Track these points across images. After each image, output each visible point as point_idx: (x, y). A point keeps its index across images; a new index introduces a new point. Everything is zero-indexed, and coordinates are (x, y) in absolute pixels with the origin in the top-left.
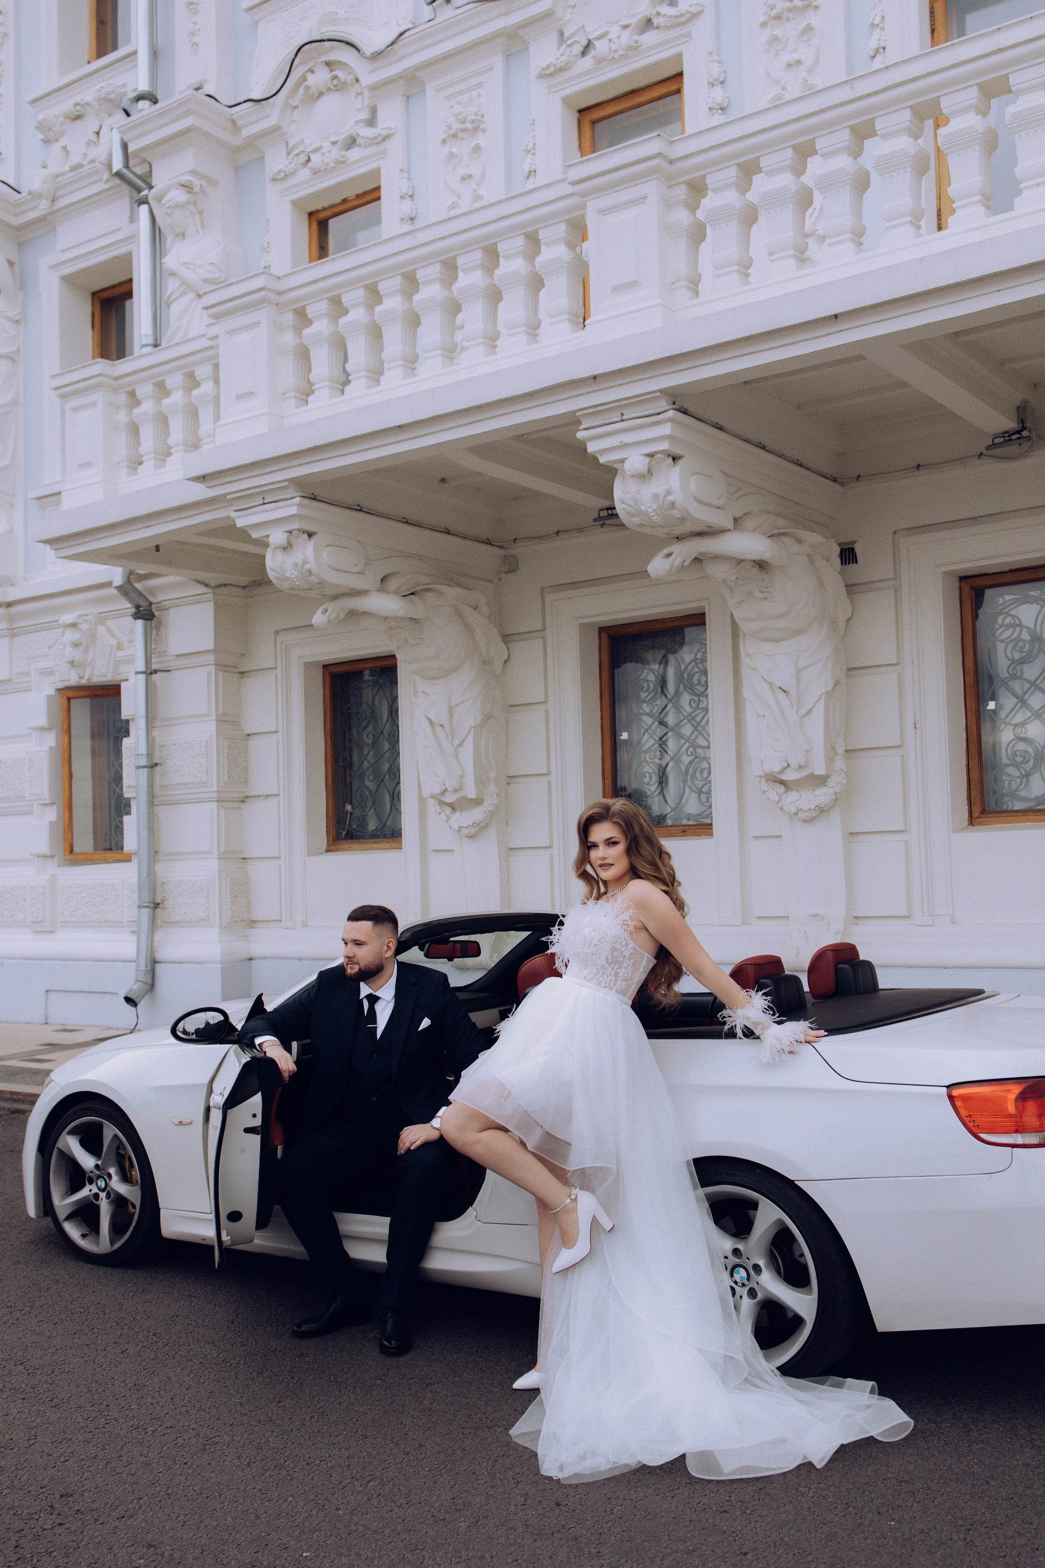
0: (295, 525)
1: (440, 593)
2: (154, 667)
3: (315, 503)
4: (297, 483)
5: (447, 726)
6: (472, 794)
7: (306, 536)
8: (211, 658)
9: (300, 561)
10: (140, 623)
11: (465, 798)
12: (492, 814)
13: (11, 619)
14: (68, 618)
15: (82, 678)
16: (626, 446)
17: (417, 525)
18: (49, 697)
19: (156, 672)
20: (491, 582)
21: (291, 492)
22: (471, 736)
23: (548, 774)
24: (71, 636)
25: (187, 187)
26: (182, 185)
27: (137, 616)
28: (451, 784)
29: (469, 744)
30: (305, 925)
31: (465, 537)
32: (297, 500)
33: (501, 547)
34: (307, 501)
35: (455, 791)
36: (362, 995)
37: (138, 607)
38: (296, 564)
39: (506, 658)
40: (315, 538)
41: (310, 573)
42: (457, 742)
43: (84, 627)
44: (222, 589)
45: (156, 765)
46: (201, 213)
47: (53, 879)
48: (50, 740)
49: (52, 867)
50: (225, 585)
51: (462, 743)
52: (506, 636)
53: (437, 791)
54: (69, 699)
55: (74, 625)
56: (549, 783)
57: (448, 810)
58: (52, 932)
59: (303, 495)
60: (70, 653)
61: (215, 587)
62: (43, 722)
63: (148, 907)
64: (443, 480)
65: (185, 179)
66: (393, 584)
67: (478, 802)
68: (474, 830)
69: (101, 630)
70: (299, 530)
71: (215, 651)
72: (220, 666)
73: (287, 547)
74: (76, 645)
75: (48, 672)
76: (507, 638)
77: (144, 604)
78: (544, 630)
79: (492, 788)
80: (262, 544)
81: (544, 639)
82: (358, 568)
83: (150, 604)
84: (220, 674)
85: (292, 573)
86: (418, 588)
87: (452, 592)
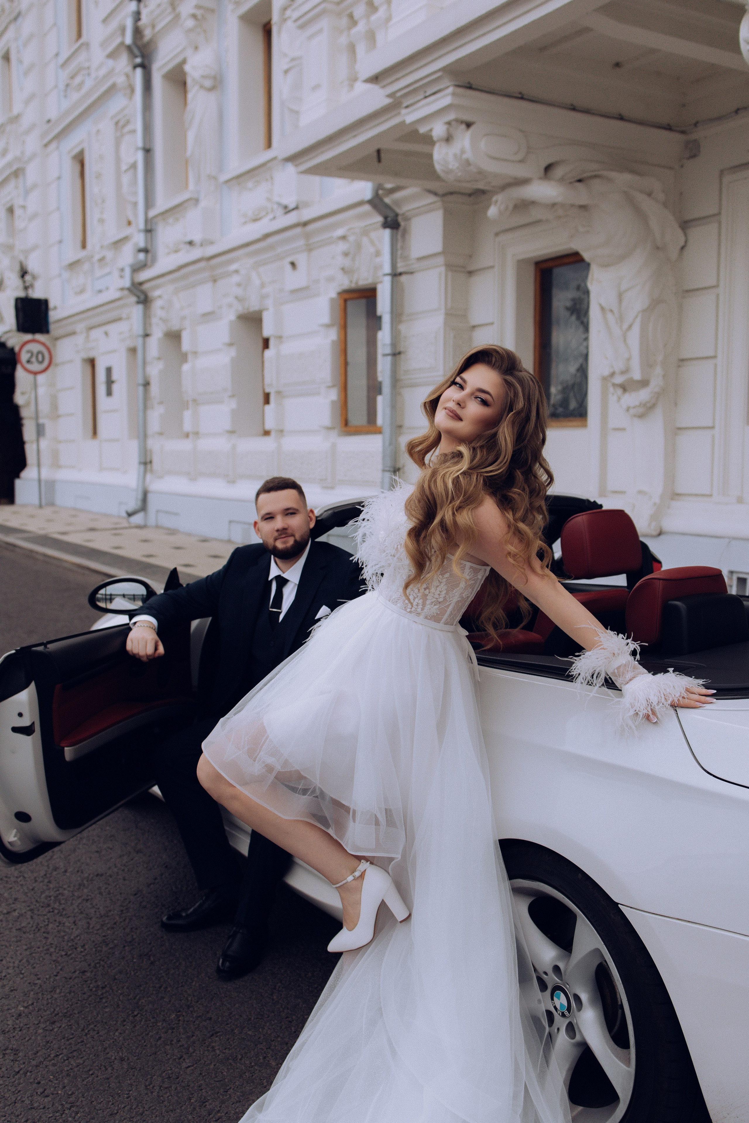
0: (451, 116)
1: (609, 180)
2: (400, 270)
3: (469, 92)
4: (450, 71)
5: (616, 310)
6: (637, 375)
7: (463, 126)
8: (441, 260)
9: (458, 152)
10: (387, 232)
11: (631, 381)
12: (658, 396)
13: (307, 236)
14: (340, 232)
15: (351, 282)
17: (587, 111)
18: (332, 300)
19: (400, 274)
20: (671, 168)
21: (446, 82)
22: (639, 321)
23: (715, 357)
24: (342, 246)
27: (386, 225)
28: (619, 366)
29: (636, 329)
31: (642, 123)
32: (451, 90)
33: (683, 132)
34: (460, 90)
35: (623, 373)
36: (271, 577)
37: (386, 218)
38: (455, 155)
39: (682, 243)
40: (473, 128)
41: (468, 163)
42: (625, 326)
43: (352, 238)
45: (400, 353)
47: (334, 446)
48: (333, 335)
49: (334, 437)
50: (452, 193)
51: (630, 327)
52: (686, 222)
53: (606, 372)
54: (345, 301)
55: (344, 238)
56: (716, 366)
57: (620, 391)
58: (332, 488)
59: (457, 83)
60: (340, 261)
61: (445, 195)
62: (326, 319)
63: (389, 471)
64: (617, 65)
66: (559, 172)
67: (644, 383)
68: (641, 410)
69: (365, 240)
70: (457, 120)
71: (444, 253)
72: (450, 267)
73: (448, 139)
74: (346, 254)
75: (330, 279)
76: (685, 225)
77: (391, 215)
78: (719, 214)
79: (658, 370)
80: (428, 140)
81: (720, 223)
82: (520, 157)
83: (397, 215)
84: (450, 274)
85: (453, 165)
86: (585, 175)
87: (623, 178)
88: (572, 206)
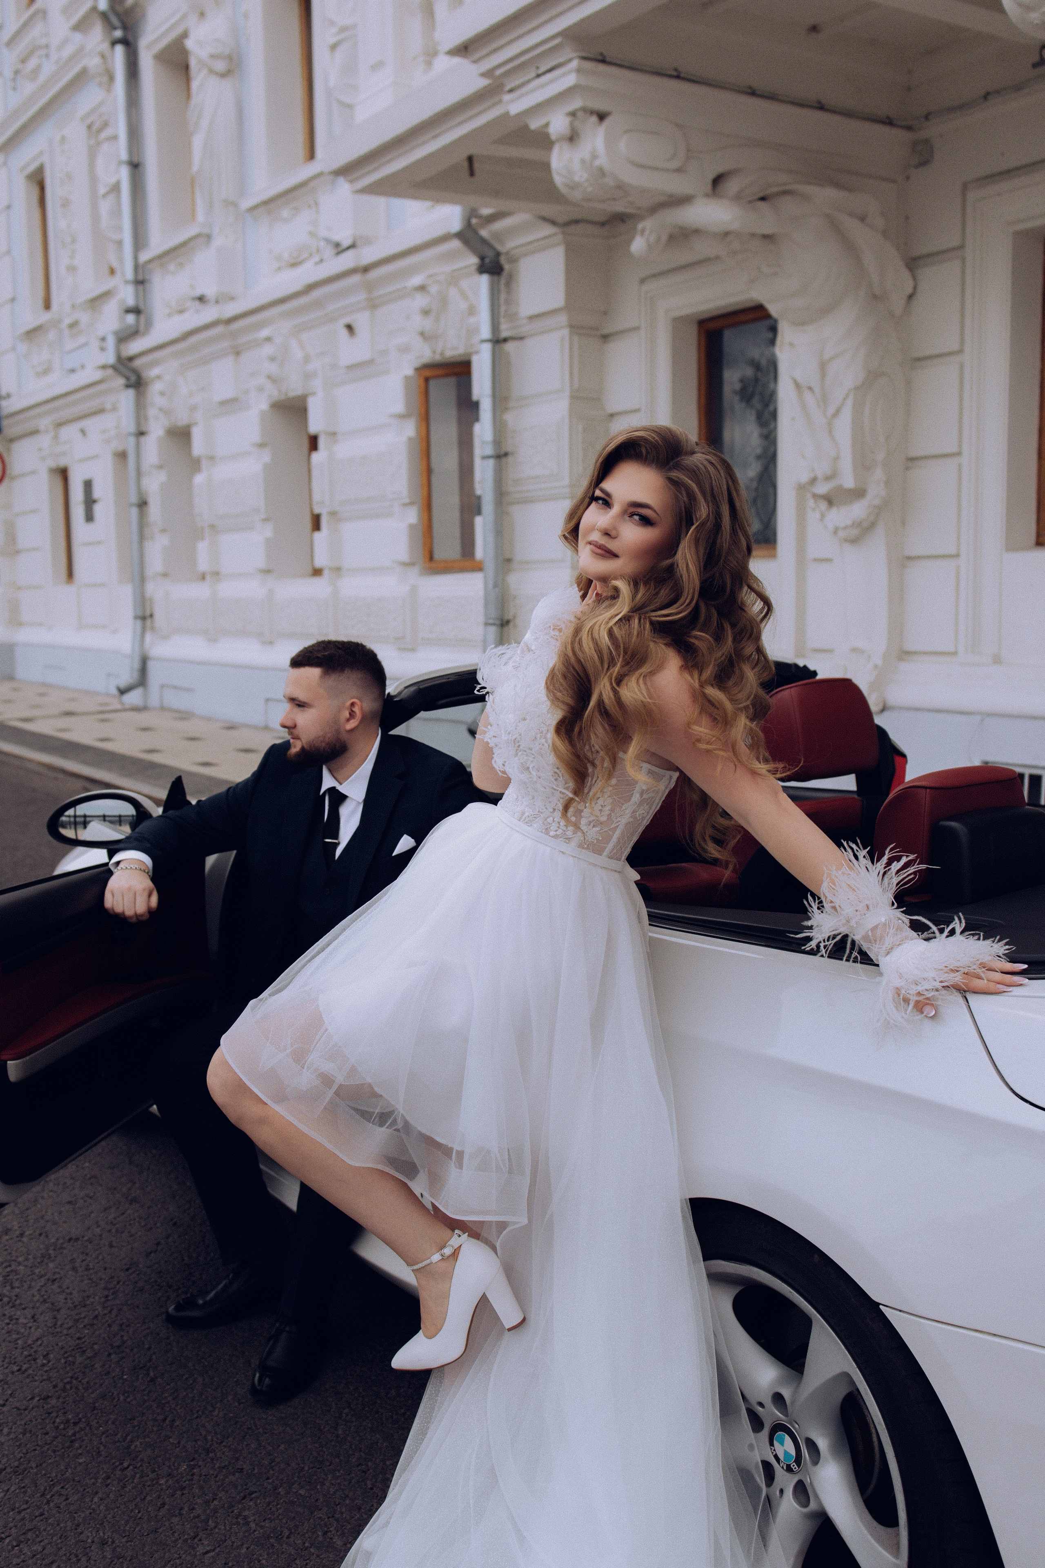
0: (576, 103)
1: (806, 197)
2: (504, 334)
3: (602, 68)
4: (573, 37)
5: (817, 390)
6: (848, 482)
7: (594, 119)
8: (563, 319)
9: (587, 156)
10: (485, 279)
11: (840, 490)
12: (879, 511)
13: (370, 287)
14: (417, 280)
15: (434, 352)
17: (772, 97)
18: (407, 379)
19: (505, 340)
20: (894, 181)
21: (568, 53)
22: (849, 403)
23: (959, 454)
24: (420, 301)
27: (483, 269)
28: (822, 469)
29: (847, 415)
31: (848, 114)
32: (575, 64)
33: (909, 128)
34: (589, 65)
35: (828, 478)
36: (324, 788)
37: (482, 258)
38: (583, 161)
39: (910, 290)
40: (607, 122)
41: (602, 172)
42: (831, 411)
43: (434, 289)
45: (506, 454)
47: (414, 590)
48: (410, 429)
49: (414, 576)
50: (576, 222)
51: (837, 413)
52: (915, 259)
53: (805, 478)
54: (427, 380)
55: (422, 288)
56: (960, 466)
58: (413, 650)
59: (584, 54)
60: (418, 322)
61: (565, 225)
62: (399, 407)
63: (494, 624)
64: (814, 29)
66: (733, 186)
67: (859, 493)
68: (855, 532)
69: (453, 292)
70: (584, 109)
71: (568, 307)
72: (575, 328)
73: (572, 138)
74: (426, 312)
75: (404, 349)
76: (913, 263)
77: (490, 254)
78: (962, 247)
79: (879, 474)
80: (544, 140)
81: (963, 260)
82: (675, 164)
83: (498, 254)
84: (576, 339)
85: (581, 176)
86: (770, 191)
87: (824, 195)
88: (753, 235)
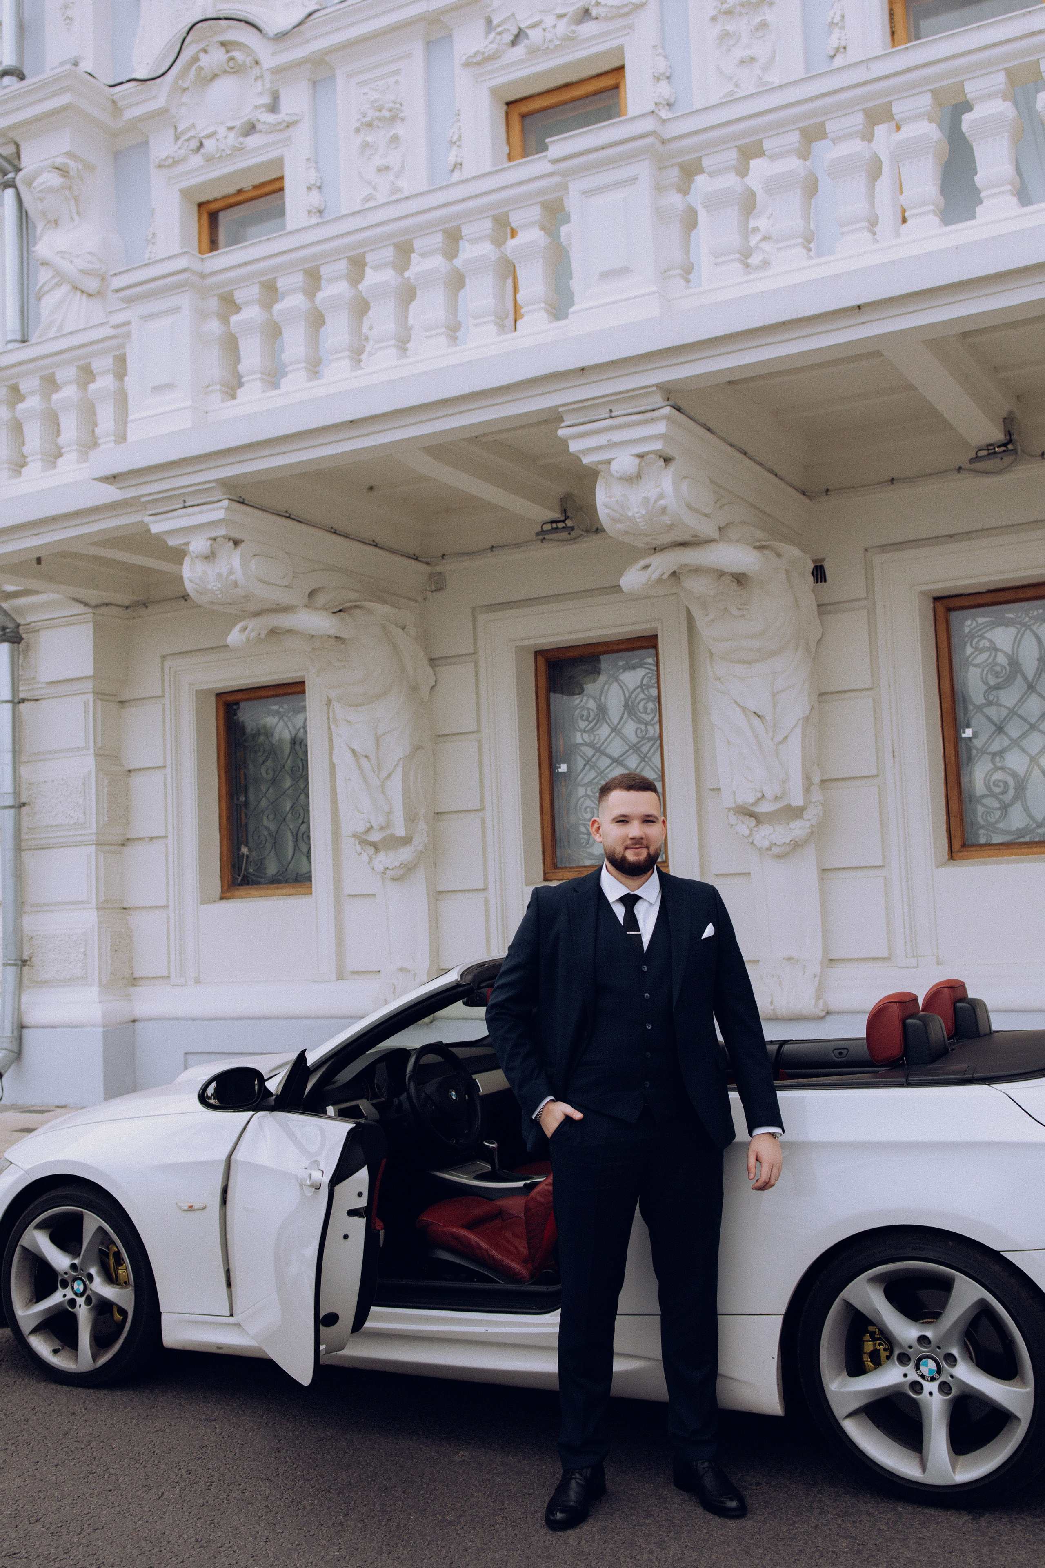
0: (221, 531)
1: (369, 611)
2: (22, 695)
3: (243, 507)
4: (226, 485)
5: (373, 757)
6: (400, 832)
7: (231, 544)
9: (225, 571)
10: (3, 647)
11: (391, 837)
12: (420, 854)
16: (613, 445)
17: (346, 536)
19: (23, 701)
20: (415, 601)
21: (218, 494)
22: (400, 769)
23: (482, 810)
25: (62, 170)
26: (57, 169)
27: (4, 638)
28: (378, 821)
29: (398, 777)
30: (198, 981)
31: (393, 551)
32: (226, 503)
33: (428, 563)
34: (236, 505)
35: (382, 828)
37: (4, 629)
38: (220, 575)
39: (433, 683)
40: (241, 547)
41: (236, 585)
42: (384, 775)
44: (104, 610)
45: (24, 804)
46: (76, 199)
50: (107, 605)
51: (389, 776)
53: (361, 828)
56: (483, 821)
57: (371, 850)
59: (231, 497)
61: (96, 606)
63: (15, 965)
64: (371, 488)
65: (59, 161)
66: (321, 599)
67: (406, 841)
68: (401, 872)
70: (224, 537)
71: (95, 677)
72: (98, 694)
73: (210, 557)
76: (433, 662)
78: (474, 653)
79: (422, 825)
80: (179, 555)
81: (476, 664)
82: (285, 582)
84: (99, 703)
85: (213, 584)
86: (347, 605)
87: (381, 610)
88: (329, 637)
